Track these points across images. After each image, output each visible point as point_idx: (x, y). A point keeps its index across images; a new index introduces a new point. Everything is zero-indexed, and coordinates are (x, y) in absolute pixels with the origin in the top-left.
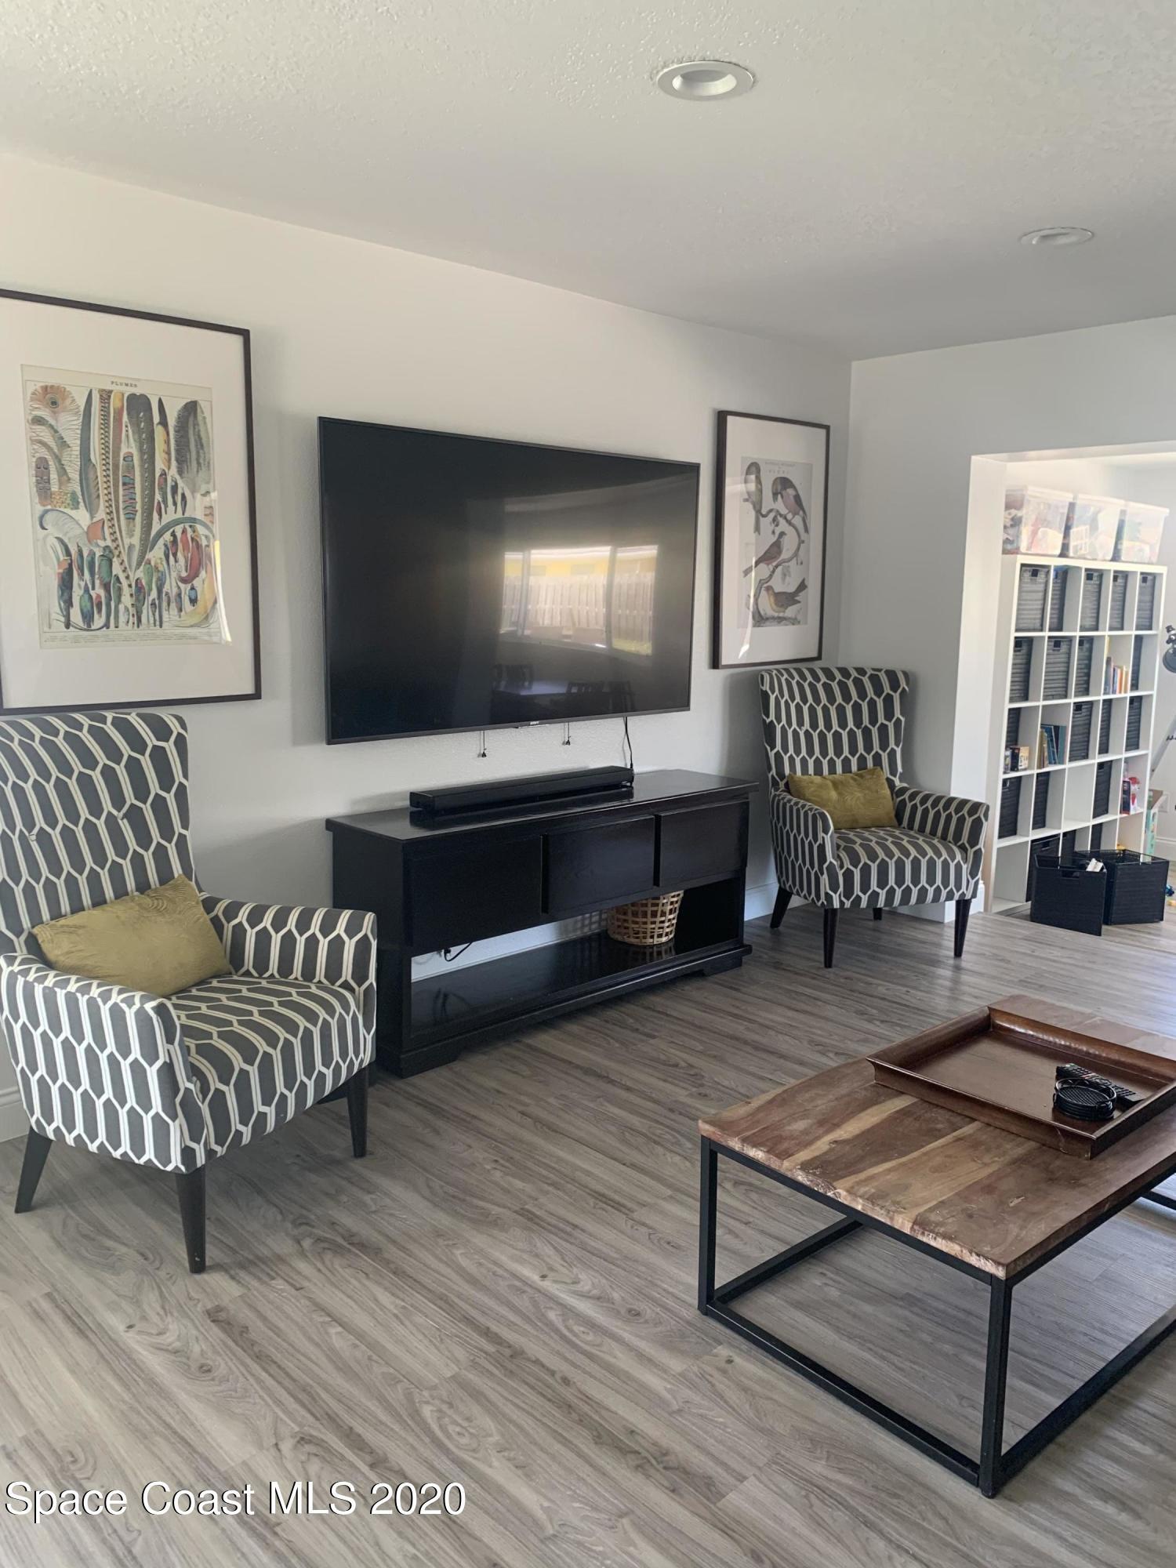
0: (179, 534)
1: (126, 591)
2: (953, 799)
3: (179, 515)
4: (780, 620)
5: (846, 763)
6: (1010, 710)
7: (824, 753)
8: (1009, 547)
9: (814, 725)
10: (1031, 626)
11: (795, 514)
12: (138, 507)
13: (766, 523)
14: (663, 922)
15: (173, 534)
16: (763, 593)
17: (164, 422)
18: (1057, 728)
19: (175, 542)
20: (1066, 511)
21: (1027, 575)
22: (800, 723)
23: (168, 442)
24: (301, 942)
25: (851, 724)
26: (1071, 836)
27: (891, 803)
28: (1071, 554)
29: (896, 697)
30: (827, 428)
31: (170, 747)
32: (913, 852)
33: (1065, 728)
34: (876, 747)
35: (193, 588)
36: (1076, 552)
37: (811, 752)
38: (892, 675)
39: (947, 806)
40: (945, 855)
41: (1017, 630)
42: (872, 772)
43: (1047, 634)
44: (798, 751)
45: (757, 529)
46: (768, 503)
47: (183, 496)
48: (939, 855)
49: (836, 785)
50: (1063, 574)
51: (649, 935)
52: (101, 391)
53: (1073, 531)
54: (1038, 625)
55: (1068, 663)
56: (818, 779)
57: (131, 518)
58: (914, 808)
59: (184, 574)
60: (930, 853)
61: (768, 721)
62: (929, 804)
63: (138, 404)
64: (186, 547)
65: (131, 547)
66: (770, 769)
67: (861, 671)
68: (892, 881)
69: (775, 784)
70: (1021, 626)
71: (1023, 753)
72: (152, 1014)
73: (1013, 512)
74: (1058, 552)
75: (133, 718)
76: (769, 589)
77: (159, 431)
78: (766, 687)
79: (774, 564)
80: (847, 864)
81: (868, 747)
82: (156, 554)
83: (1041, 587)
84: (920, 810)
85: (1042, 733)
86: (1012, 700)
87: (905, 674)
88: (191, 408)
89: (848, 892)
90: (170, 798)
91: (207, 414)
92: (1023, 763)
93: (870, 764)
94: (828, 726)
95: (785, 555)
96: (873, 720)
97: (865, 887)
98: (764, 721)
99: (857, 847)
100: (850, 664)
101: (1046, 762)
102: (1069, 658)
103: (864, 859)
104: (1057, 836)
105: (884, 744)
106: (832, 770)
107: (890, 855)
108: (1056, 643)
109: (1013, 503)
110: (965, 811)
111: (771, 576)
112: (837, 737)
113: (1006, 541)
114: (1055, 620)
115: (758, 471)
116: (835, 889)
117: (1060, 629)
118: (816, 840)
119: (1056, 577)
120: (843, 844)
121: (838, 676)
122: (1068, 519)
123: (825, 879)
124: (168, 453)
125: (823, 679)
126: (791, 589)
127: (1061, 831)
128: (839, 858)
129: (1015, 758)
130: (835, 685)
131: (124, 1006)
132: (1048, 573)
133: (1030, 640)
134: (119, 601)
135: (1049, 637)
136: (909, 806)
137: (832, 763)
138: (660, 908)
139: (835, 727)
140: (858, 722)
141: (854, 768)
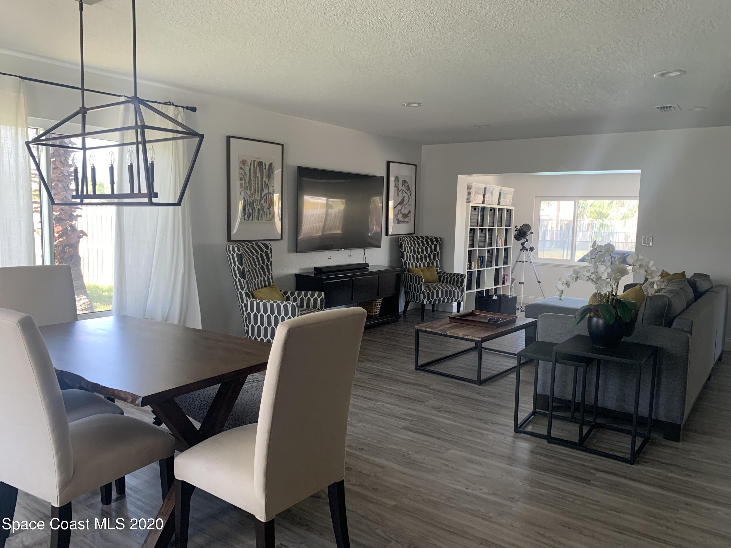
0: (267, 197)
1: (256, 211)
2: (455, 274)
3: (268, 192)
4: (404, 222)
5: (424, 264)
6: (469, 250)
7: (418, 261)
8: (468, 201)
9: (415, 253)
10: (475, 225)
11: (408, 191)
12: (260, 190)
13: (400, 193)
14: (377, 308)
15: (266, 197)
16: (400, 213)
17: (265, 168)
18: (482, 257)
19: (267, 199)
20: (484, 190)
21: (473, 209)
22: (411, 253)
23: (266, 173)
24: (305, 300)
25: (425, 253)
26: (487, 291)
27: (437, 276)
28: (485, 203)
29: (438, 245)
30: (416, 165)
31: (269, 251)
32: (446, 288)
33: (485, 257)
34: (432, 260)
35: (270, 211)
36: (487, 202)
37: (414, 261)
38: (436, 238)
39: (453, 276)
40: (454, 289)
41: (470, 226)
42: (431, 267)
43: (479, 227)
44: (410, 261)
45: (398, 195)
46: (401, 188)
47: (269, 187)
48: (453, 289)
49: (422, 270)
50: (483, 209)
51: (373, 312)
52: (253, 161)
53: (486, 196)
54: (476, 225)
55: (485, 237)
56: (416, 269)
57: (258, 192)
58: (444, 277)
59: (268, 207)
60: (450, 288)
61: (402, 251)
62: (448, 276)
63: (261, 163)
64: (269, 200)
65: (258, 200)
66: (403, 266)
67: (427, 237)
68: (440, 296)
69: (405, 270)
70: (471, 225)
71: (473, 264)
72: (295, 305)
73: (469, 190)
74: (482, 202)
75: (259, 243)
76: (401, 212)
77: (264, 170)
78: (402, 241)
79: (402, 205)
80: (428, 291)
81: (430, 260)
82: (263, 202)
83: (477, 213)
84: (446, 277)
85: (478, 258)
86: (469, 248)
87: (440, 238)
88: (271, 164)
89: (428, 299)
90: (269, 264)
91: (274, 166)
92: (473, 267)
93: (431, 265)
94: (419, 253)
95: (405, 203)
96: (431, 252)
97: (433, 298)
98: (401, 251)
99: (430, 286)
100: (424, 235)
101: (480, 267)
102: (486, 235)
103: (432, 290)
104: (483, 290)
105: (434, 259)
106: (420, 266)
107: (440, 289)
108: (482, 230)
109: (469, 188)
110: (459, 277)
111: (401, 209)
112: (421, 257)
113: (467, 199)
114: (481, 223)
115: (398, 178)
116: (424, 298)
117: (483, 226)
118: (419, 284)
119: (481, 210)
120: (426, 286)
121: (421, 239)
122: (484, 192)
123: (422, 295)
124: (266, 176)
125: (417, 240)
126: (407, 213)
127: (485, 289)
128: (425, 289)
129: (470, 265)
130: (420, 241)
131: (288, 304)
132: (479, 209)
133: (474, 229)
134: (255, 214)
135: (480, 228)
136: (442, 276)
137: (420, 264)
138: (377, 304)
139: (421, 254)
140: (427, 252)
141: (426, 266)
